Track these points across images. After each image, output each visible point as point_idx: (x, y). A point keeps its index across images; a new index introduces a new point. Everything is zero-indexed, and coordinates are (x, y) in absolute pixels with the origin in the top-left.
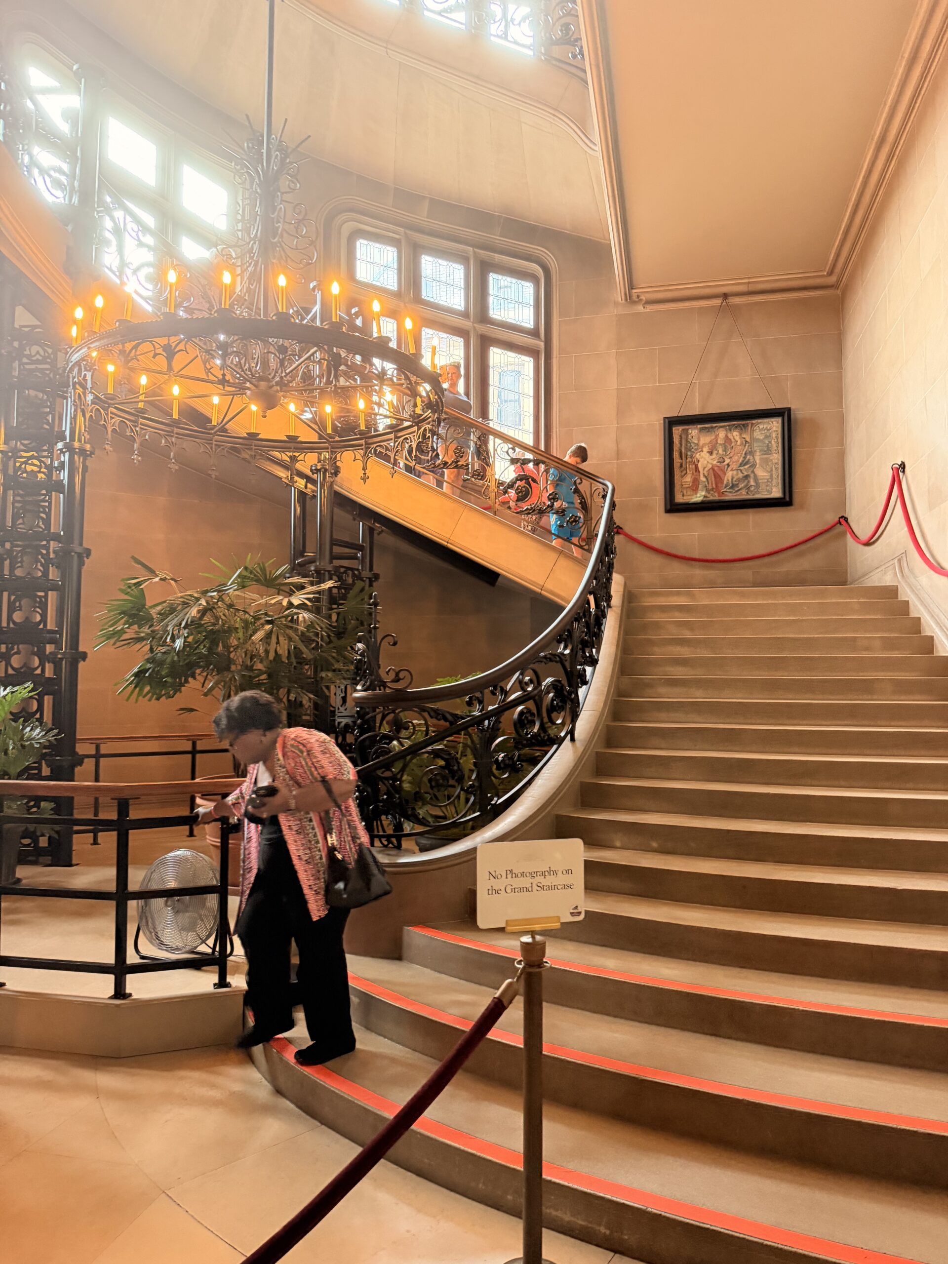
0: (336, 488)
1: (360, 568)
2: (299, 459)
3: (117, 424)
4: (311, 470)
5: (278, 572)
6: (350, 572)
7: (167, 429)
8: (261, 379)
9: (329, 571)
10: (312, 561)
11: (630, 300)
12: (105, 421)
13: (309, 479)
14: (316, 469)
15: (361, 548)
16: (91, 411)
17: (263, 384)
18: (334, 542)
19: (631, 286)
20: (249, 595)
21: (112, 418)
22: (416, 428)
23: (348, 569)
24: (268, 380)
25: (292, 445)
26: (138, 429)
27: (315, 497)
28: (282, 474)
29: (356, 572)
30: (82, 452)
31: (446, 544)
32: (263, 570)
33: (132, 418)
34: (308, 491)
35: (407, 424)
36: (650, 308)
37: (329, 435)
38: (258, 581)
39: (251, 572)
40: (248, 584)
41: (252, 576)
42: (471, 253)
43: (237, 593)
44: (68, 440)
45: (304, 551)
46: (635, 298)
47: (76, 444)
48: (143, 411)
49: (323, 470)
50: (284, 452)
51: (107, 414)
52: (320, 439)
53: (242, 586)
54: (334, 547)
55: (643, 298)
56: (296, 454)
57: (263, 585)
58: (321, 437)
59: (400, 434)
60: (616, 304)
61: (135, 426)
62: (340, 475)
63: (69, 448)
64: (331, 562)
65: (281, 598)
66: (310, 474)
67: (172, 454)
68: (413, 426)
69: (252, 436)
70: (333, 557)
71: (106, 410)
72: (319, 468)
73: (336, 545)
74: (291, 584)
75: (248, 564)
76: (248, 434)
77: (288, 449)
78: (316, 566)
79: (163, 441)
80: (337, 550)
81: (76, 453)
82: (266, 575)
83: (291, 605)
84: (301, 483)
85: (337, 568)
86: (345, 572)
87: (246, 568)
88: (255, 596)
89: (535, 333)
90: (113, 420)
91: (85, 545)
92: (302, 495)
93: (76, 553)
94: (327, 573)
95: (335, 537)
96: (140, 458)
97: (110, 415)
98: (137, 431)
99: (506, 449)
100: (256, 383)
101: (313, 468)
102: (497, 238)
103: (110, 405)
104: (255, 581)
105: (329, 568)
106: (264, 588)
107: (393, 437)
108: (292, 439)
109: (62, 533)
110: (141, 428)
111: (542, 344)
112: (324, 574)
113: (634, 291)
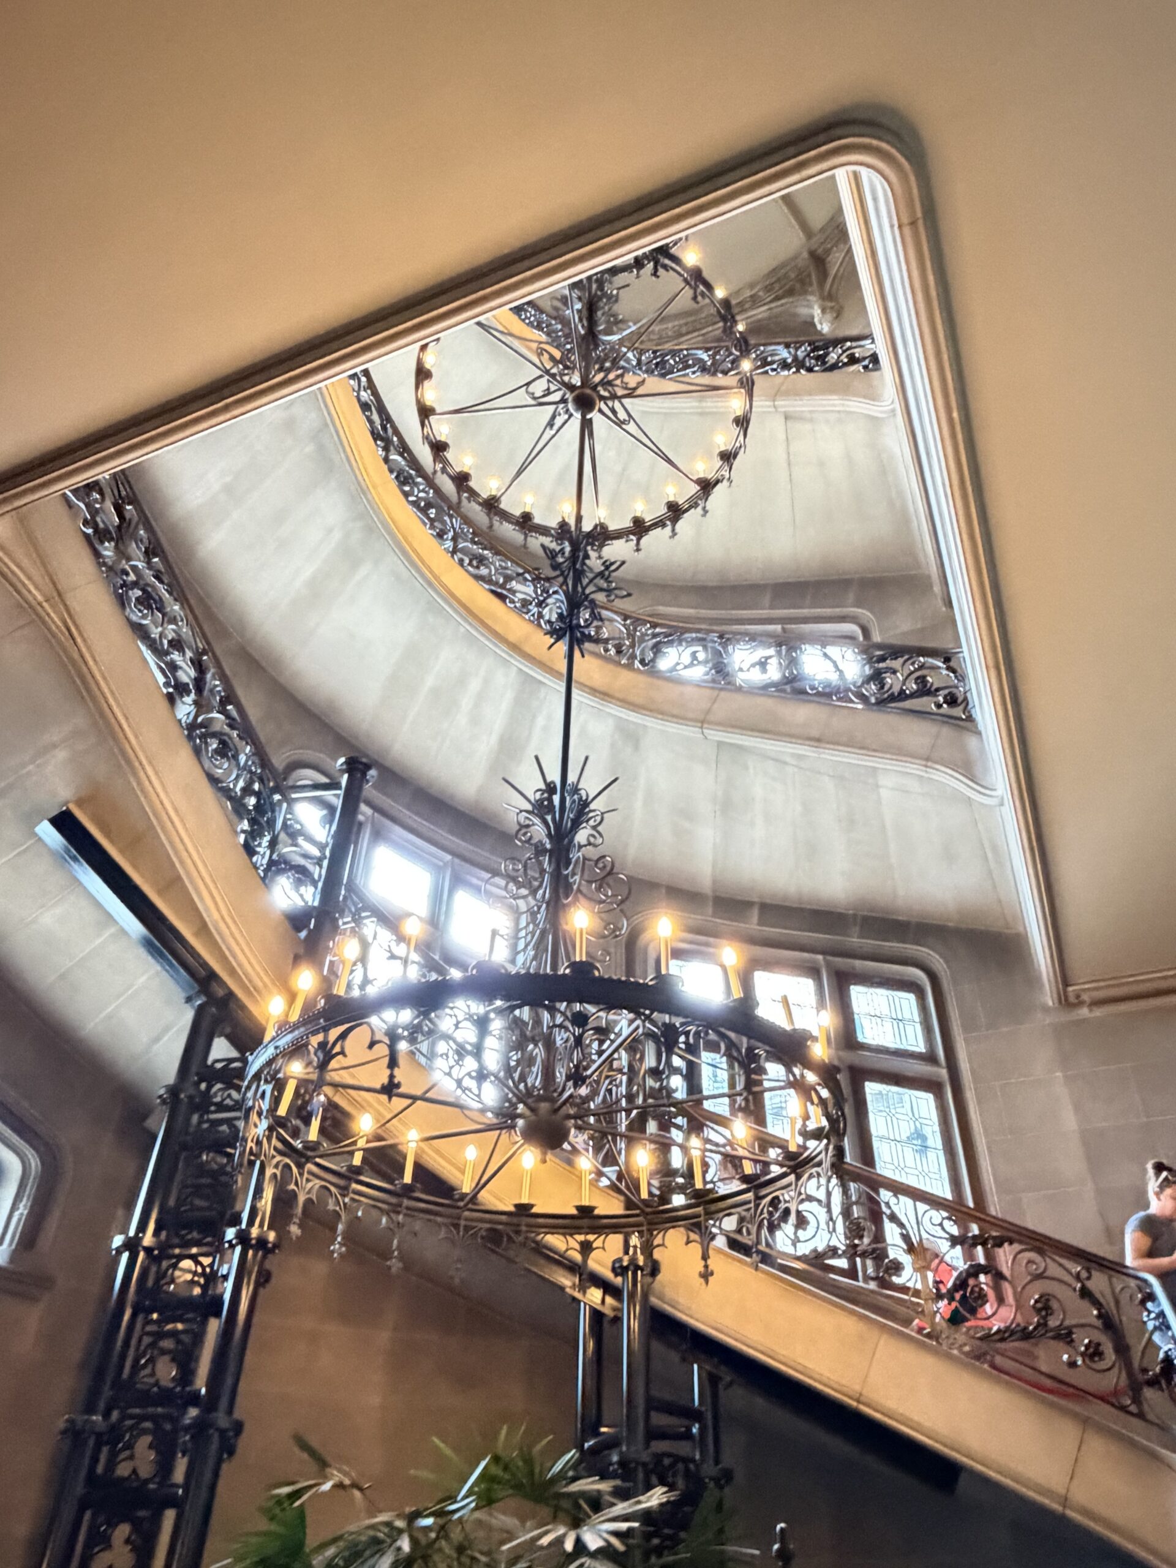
0: (654, 1300)
1: (697, 1457)
2: (595, 1245)
3: (315, 1191)
4: (614, 1270)
5: (558, 1467)
6: (680, 1466)
7: (394, 1200)
8: (540, 1098)
9: (644, 1465)
10: (612, 1443)
11: (1066, 1002)
12: (296, 1184)
13: (608, 1288)
14: (621, 1267)
15: (695, 1415)
16: (276, 1166)
17: (544, 1106)
18: (653, 1405)
19: (1066, 983)
20: (501, 1519)
21: (308, 1180)
22: (792, 1177)
23: (677, 1459)
24: (553, 1100)
25: (585, 1222)
26: (347, 1200)
27: (617, 1320)
28: (566, 1281)
29: (692, 1466)
30: (262, 1242)
31: (854, 1404)
32: (529, 1461)
33: (342, 1182)
34: (607, 1311)
35: (776, 1170)
36: (1098, 1012)
37: (644, 1201)
38: (518, 1487)
39: (506, 1468)
40: (501, 1494)
41: (507, 1477)
42: (822, 963)
43: (478, 1515)
44: (244, 1226)
45: (599, 1423)
46: (1072, 999)
47: (255, 1232)
48: (358, 1171)
49: (632, 1268)
50: (571, 1235)
51: (301, 1174)
52: (627, 1208)
53: (486, 1499)
54: (653, 1414)
55: (1085, 997)
56: (591, 1237)
57: (526, 1496)
58: (629, 1204)
59: (763, 1192)
60: (1046, 1009)
61: (344, 1196)
62: (659, 1277)
63: (243, 1238)
64: (647, 1445)
65: (561, 1530)
66: (609, 1275)
67: (395, 1242)
68: (789, 1174)
69: (523, 1209)
70: (654, 1434)
71: (300, 1166)
72: (625, 1264)
73: (657, 1409)
74: (582, 1494)
75: (500, 1451)
76: (516, 1206)
77: (578, 1230)
78: (621, 1454)
79: (384, 1220)
80: (660, 1420)
81: (252, 1247)
82: (531, 1473)
83: (580, 1547)
84: (595, 1295)
85: (659, 1457)
86: (673, 1465)
87: (496, 1459)
88: (510, 1522)
89: (930, 1058)
90: (310, 1185)
91: (237, 1415)
92: (597, 1316)
93: (217, 1429)
94: (640, 1469)
95: (655, 1393)
96: (344, 1249)
97: (306, 1175)
98: (345, 1204)
99: (937, 1221)
100: (533, 1105)
101: (617, 1265)
102: (855, 941)
103: (308, 1159)
104: (512, 1487)
105: (645, 1457)
106: (528, 1505)
107: (752, 1198)
108: (585, 1211)
109: (203, 1391)
110: (353, 1200)
111: (944, 1073)
112: (635, 1469)
113: (1070, 989)
